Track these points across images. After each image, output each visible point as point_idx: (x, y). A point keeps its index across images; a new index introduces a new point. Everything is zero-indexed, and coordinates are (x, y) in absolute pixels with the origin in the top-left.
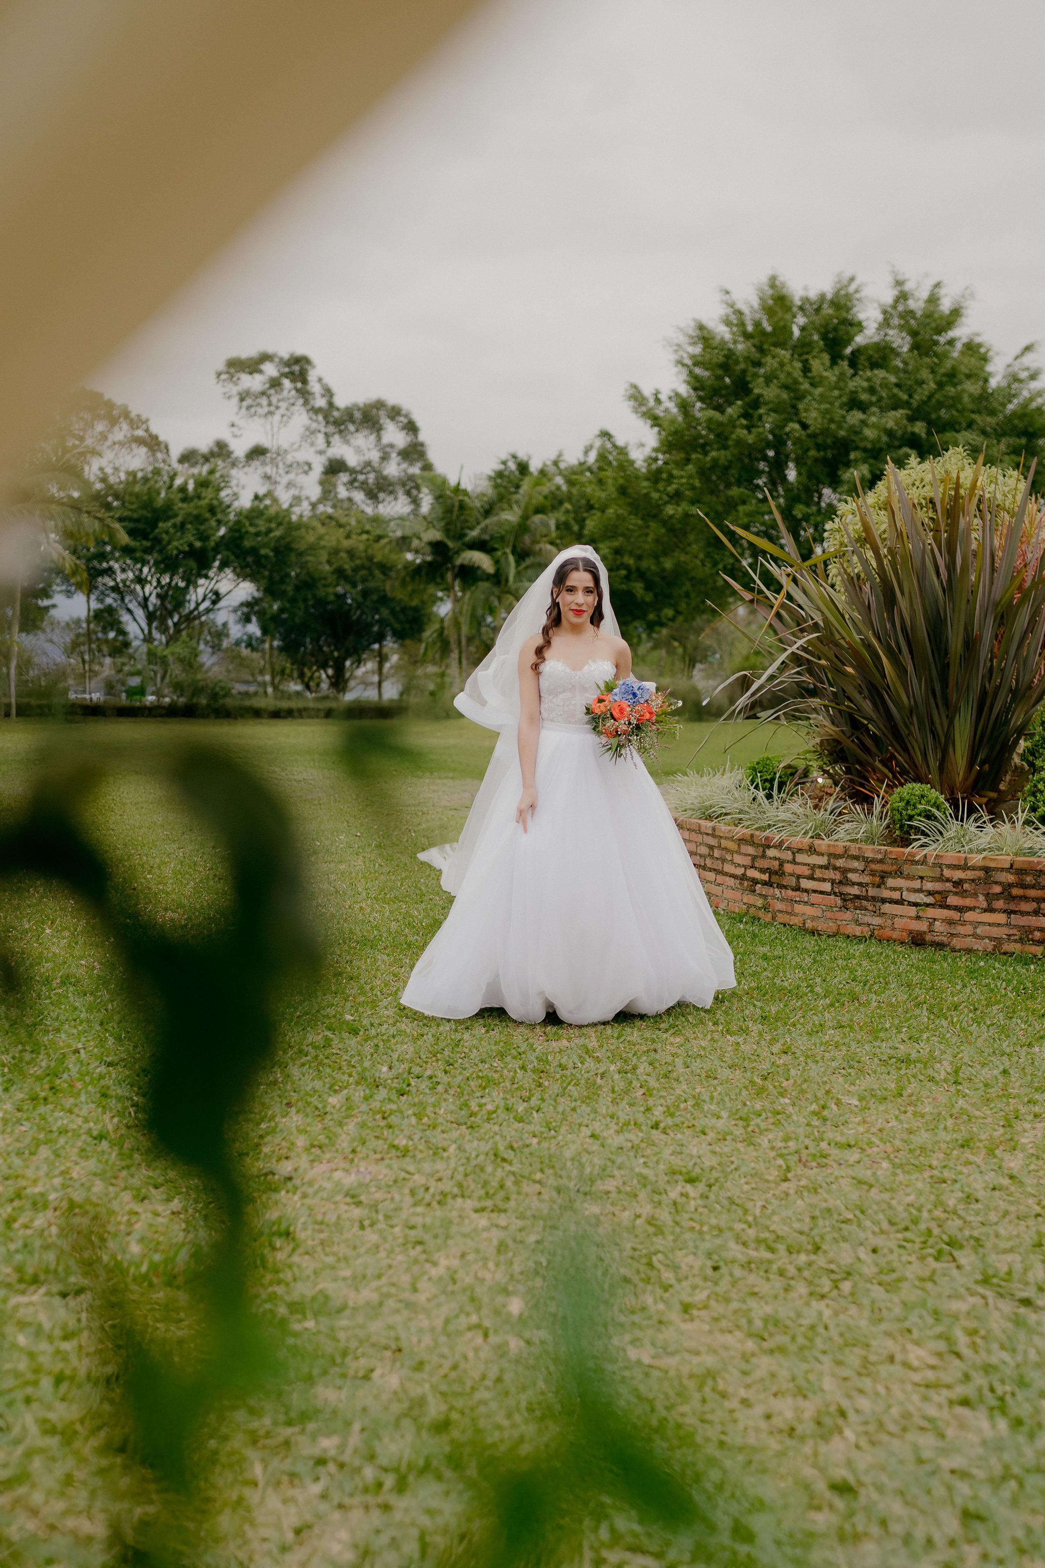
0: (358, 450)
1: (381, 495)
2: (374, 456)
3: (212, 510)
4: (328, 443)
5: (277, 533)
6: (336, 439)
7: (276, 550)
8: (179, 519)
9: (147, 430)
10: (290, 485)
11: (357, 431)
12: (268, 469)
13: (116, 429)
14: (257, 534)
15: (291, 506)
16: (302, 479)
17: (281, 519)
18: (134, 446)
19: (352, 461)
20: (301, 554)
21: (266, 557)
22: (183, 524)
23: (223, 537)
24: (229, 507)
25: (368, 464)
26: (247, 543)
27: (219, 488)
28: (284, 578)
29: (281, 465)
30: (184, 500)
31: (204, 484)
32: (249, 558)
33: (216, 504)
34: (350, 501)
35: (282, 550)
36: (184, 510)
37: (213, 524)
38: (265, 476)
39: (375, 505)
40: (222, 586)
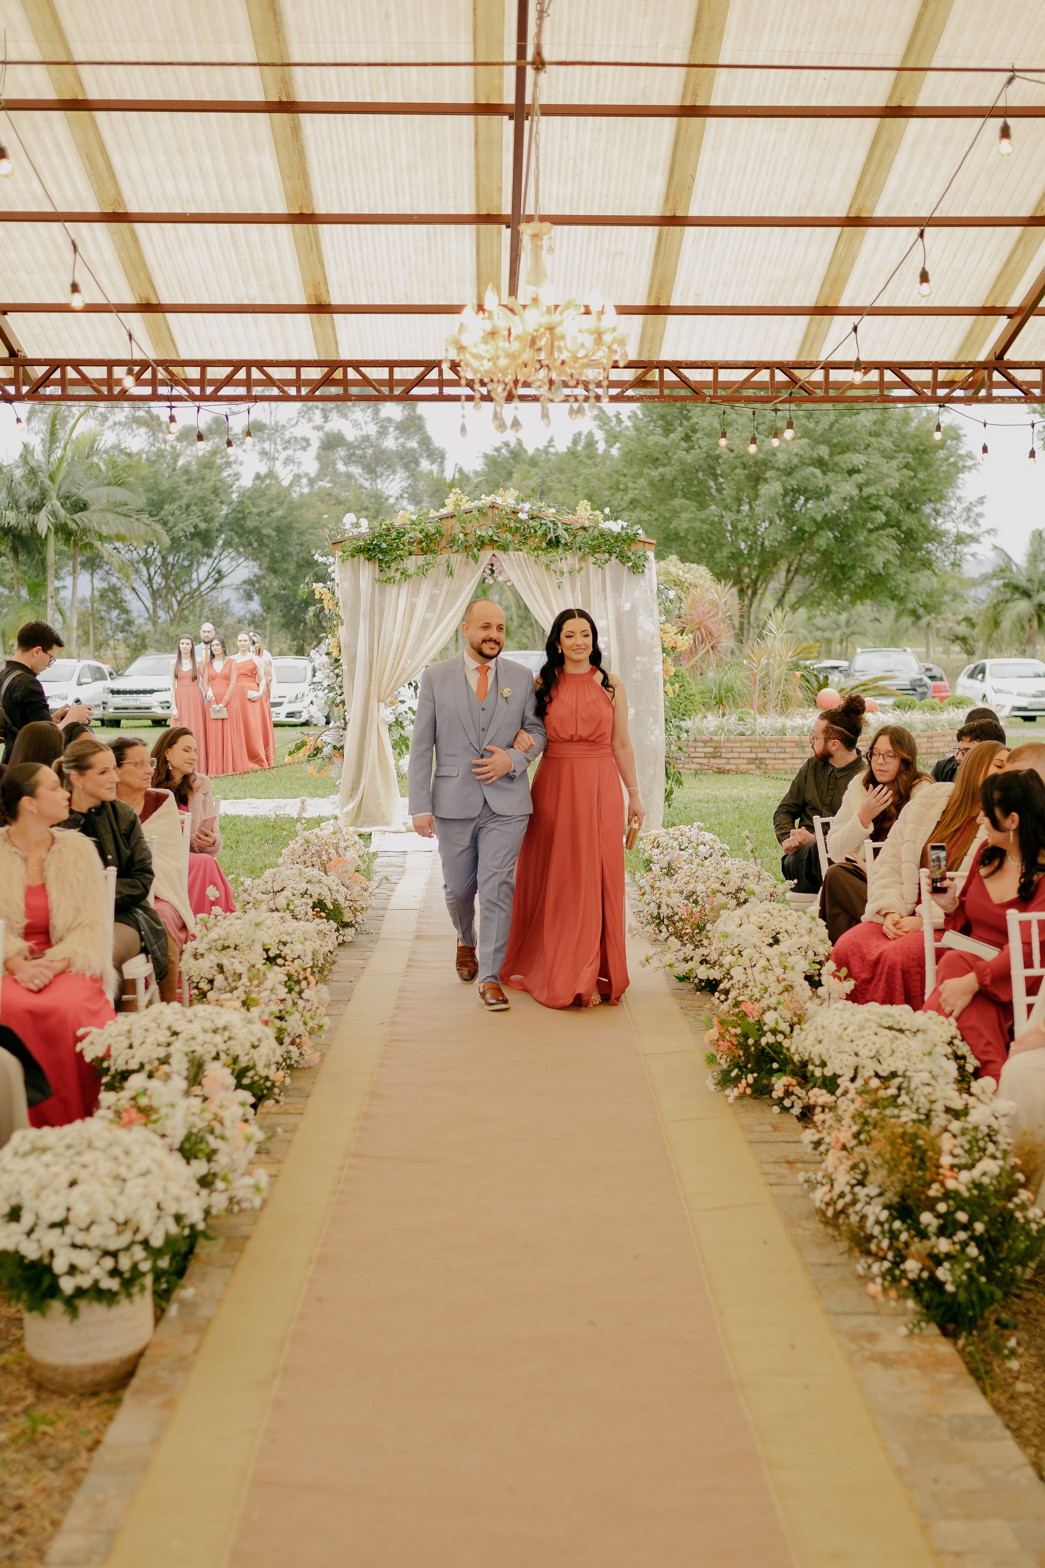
0: (356, 424)
2: (372, 430)
3: (215, 491)
4: (326, 418)
5: (280, 513)
6: (334, 415)
7: (278, 530)
8: (184, 502)
10: (288, 460)
12: (267, 446)
14: (260, 514)
15: (291, 485)
16: (300, 455)
17: (281, 498)
19: (351, 435)
20: (301, 533)
21: (268, 537)
22: (188, 506)
23: (227, 516)
24: (230, 486)
25: (366, 438)
26: (250, 524)
27: (221, 469)
28: (286, 556)
29: (279, 441)
30: (188, 482)
31: (207, 464)
32: (252, 538)
33: (219, 484)
34: (349, 476)
35: (283, 530)
36: (188, 492)
37: (217, 504)
38: (264, 453)
39: (374, 480)
40: (225, 565)
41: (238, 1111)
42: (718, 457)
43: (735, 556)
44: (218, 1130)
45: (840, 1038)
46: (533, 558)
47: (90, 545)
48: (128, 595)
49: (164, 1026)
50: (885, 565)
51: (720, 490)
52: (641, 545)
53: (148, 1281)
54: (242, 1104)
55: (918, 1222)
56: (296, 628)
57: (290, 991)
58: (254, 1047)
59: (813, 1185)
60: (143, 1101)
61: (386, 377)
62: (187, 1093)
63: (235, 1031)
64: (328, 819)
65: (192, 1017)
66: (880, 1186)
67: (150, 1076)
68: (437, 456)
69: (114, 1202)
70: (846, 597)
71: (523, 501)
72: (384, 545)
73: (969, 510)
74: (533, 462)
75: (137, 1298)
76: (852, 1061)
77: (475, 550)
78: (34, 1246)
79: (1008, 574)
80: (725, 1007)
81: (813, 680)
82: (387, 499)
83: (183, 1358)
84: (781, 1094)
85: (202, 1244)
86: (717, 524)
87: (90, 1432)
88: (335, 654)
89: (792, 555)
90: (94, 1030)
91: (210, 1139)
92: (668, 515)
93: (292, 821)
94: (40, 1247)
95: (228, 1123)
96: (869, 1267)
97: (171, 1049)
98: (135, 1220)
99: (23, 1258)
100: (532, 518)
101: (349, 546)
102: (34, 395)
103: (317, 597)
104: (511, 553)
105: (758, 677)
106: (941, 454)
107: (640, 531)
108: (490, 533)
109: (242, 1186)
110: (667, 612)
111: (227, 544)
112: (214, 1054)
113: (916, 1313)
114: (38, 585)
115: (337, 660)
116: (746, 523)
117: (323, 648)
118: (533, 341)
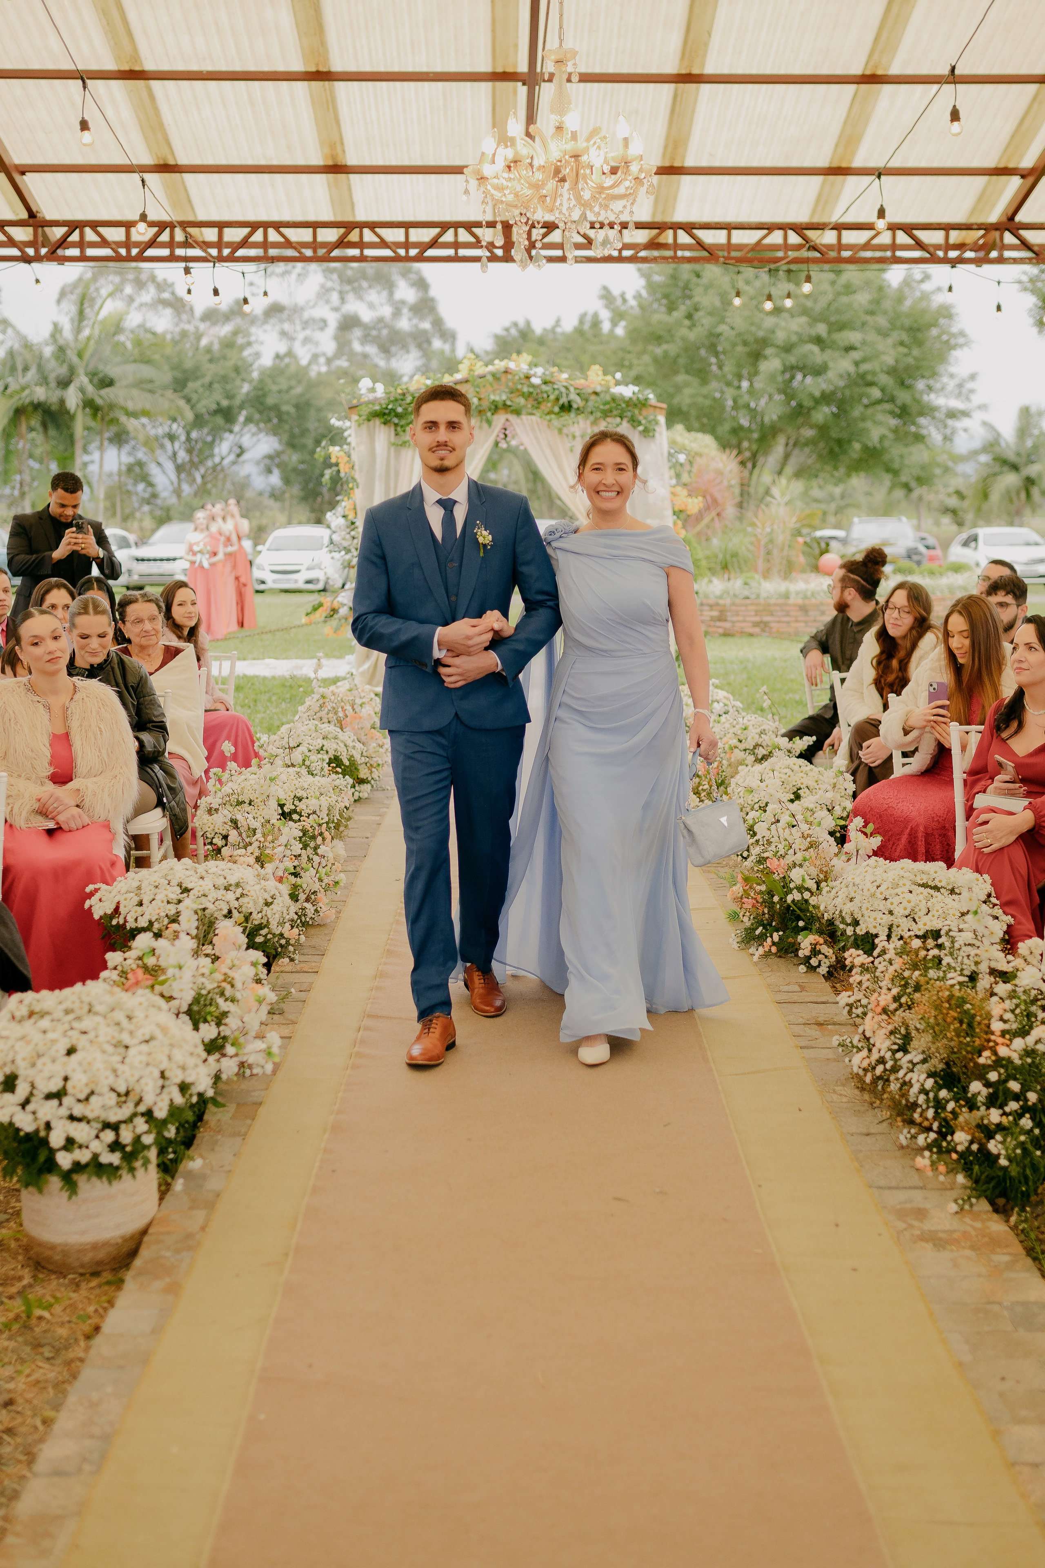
0: (371, 306)
1: (393, 349)
2: (386, 311)
3: (237, 370)
4: (343, 300)
5: (298, 390)
6: (350, 297)
7: (297, 406)
8: (207, 380)
9: (173, 293)
10: (306, 340)
11: (370, 287)
12: (286, 326)
13: (143, 292)
14: (280, 392)
15: (310, 364)
16: (319, 336)
17: (300, 375)
18: (161, 308)
19: (366, 316)
20: (319, 410)
21: (288, 413)
22: (210, 385)
23: (247, 395)
24: (251, 365)
25: (381, 320)
26: (270, 401)
27: (242, 348)
28: (304, 431)
29: (298, 322)
30: (211, 361)
31: (229, 344)
32: (273, 415)
33: (240, 363)
34: (365, 356)
35: (302, 407)
36: (211, 371)
37: (238, 382)
38: (283, 334)
39: (388, 360)
40: (246, 439)
41: (250, 972)
42: (719, 335)
43: (737, 430)
44: (228, 993)
45: (873, 895)
46: (546, 423)
47: (116, 421)
48: (153, 469)
49: (174, 882)
50: (881, 439)
51: (721, 367)
52: (651, 410)
53: (153, 1154)
54: (254, 964)
55: (966, 1091)
56: (313, 499)
57: (305, 847)
58: (267, 904)
59: (848, 1049)
60: (151, 961)
61: (402, 239)
62: (196, 953)
63: (247, 888)
64: (344, 679)
65: (204, 874)
66: (924, 1052)
67: (158, 935)
68: (448, 335)
69: (115, 1071)
70: (842, 470)
71: (536, 366)
72: (400, 410)
73: (961, 386)
74: (542, 340)
75: (140, 1173)
76: (887, 919)
77: (489, 414)
78: (30, 1117)
79: (997, 449)
80: (748, 863)
81: (815, 546)
82: (401, 377)
83: (189, 1236)
84: (807, 952)
85: (211, 1111)
86: (718, 403)
87: (89, 1318)
88: (351, 516)
89: (790, 430)
91: (220, 1001)
92: (673, 388)
93: (309, 681)
94: (36, 1119)
95: (239, 985)
97: (181, 907)
98: (138, 1089)
99: (18, 1130)
100: (545, 383)
101: (365, 410)
102: (52, 256)
103: (333, 460)
104: (524, 417)
105: (763, 543)
106: (934, 332)
107: (651, 396)
108: (504, 397)
109: (253, 1051)
110: (678, 476)
111: (249, 420)
112: (225, 912)
113: (966, 1188)
114: (66, 459)
115: (353, 523)
116: (747, 398)
117: (339, 510)
118: (557, 171)
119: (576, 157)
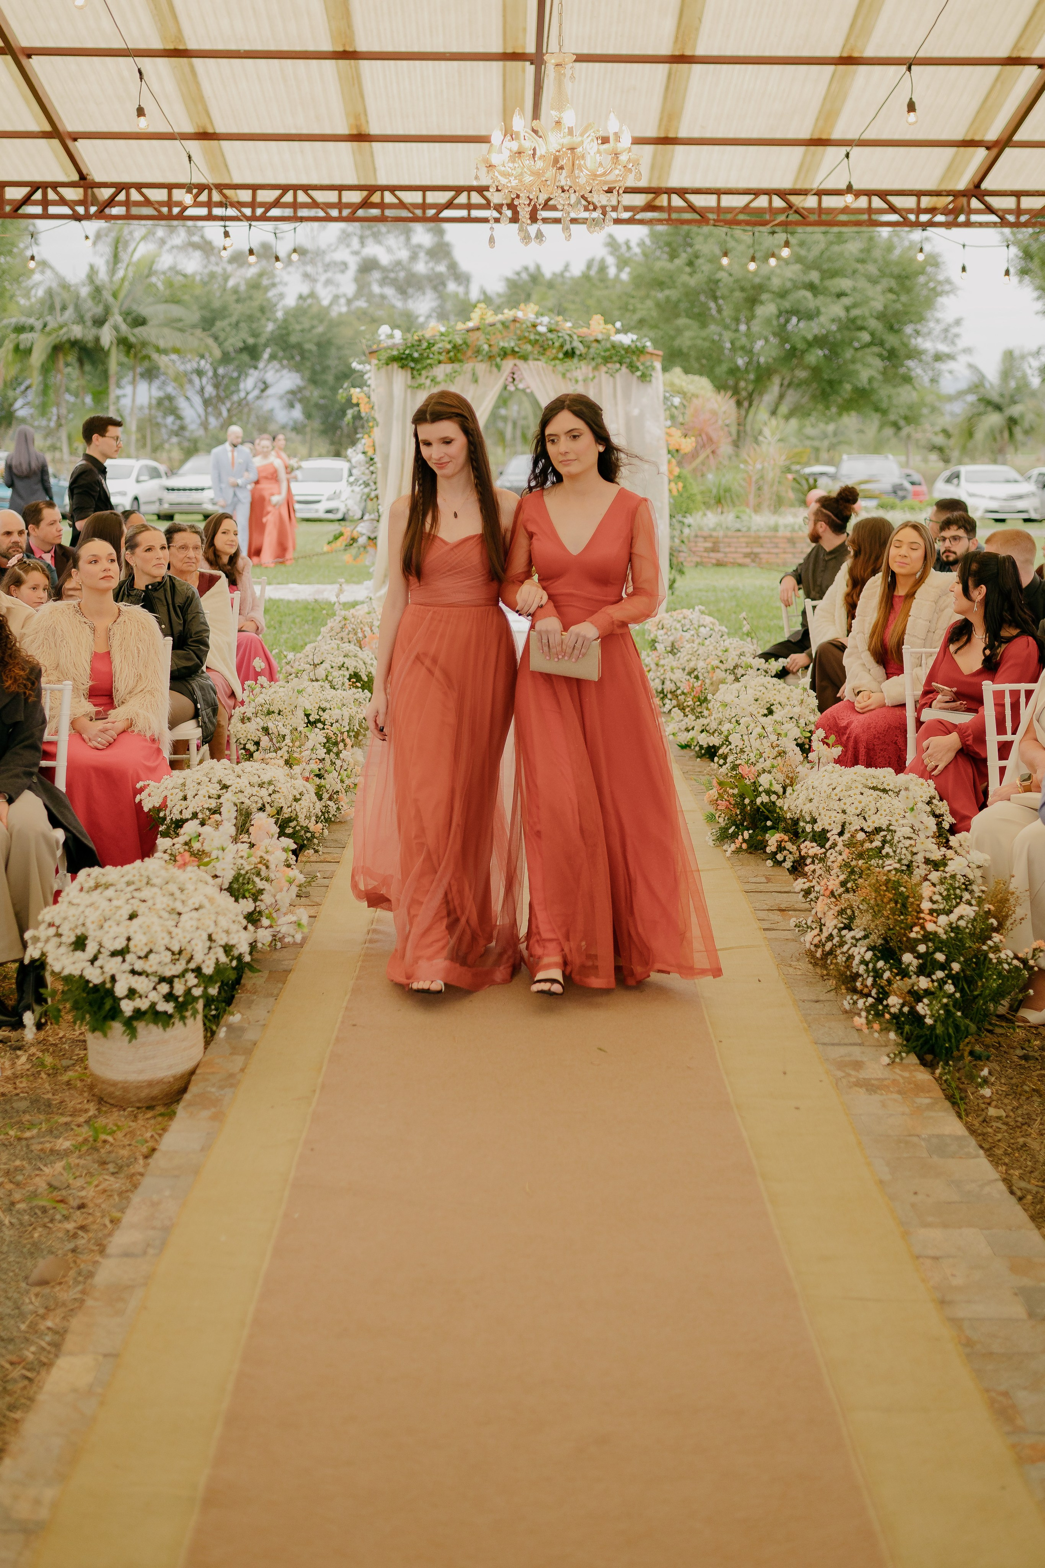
0: (389, 250)
1: (410, 291)
2: (404, 254)
3: (262, 310)
4: (362, 244)
5: (320, 329)
6: (370, 241)
7: (319, 345)
8: (234, 319)
9: (202, 237)
10: (328, 282)
11: (388, 232)
12: (309, 269)
13: (174, 235)
14: (302, 331)
15: (331, 304)
16: (339, 277)
17: (322, 315)
18: (190, 250)
19: (385, 259)
20: (339, 348)
21: (310, 351)
22: (237, 324)
23: (272, 332)
24: (275, 305)
25: (399, 263)
26: (293, 339)
27: (267, 289)
28: (325, 369)
29: (320, 264)
30: (238, 301)
31: (255, 285)
32: (295, 352)
33: (265, 304)
34: (383, 297)
35: (324, 345)
36: (237, 310)
37: (263, 321)
38: (306, 276)
39: (405, 300)
40: (270, 376)
41: (283, 856)
42: (718, 281)
43: (734, 371)
44: (263, 874)
45: (829, 797)
46: (551, 368)
47: (147, 357)
48: (182, 403)
49: (215, 780)
50: (871, 380)
51: (720, 311)
52: (648, 357)
53: (200, 1006)
54: (285, 850)
55: (900, 961)
56: (334, 433)
57: (329, 751)
58: (296, 800)
59: (803, 929)
60: (196, 846)
61: (420, 201)
62: (235, 840)
63: (279, 785)
64: (363, 603)
65: (241, 773)
66: (865, 930)
67: (203, 824)
68: (462, 278)
69: (170, 933)
70: (834, 410)
71: (542, 315)
72: (416, 355)
73: (946, 330)
74: (551, 285)
75: (189, 1020)
77: (499, 360)
78: (98, 972)
79: (982, 390)
80: (723, 770)
81: (804, 482)
82: (417, 317)
83: (232, 1076)
84: (774, 849)
85: (248, 974)
86: (717, 345)
87: (147, 1142)
88: (370, 453)
89: (785, 371)
90: (152, 783)
91: (257, 880)
92: (672, 333)
93: (331, 604)
94: (103, 973)
95: (272, 866)
96: (855, 1003)
97: (221, 800)
98: (188, 950)
99: (87, 982)
100: (551, 331)
101: (384, 355)
102: (100, 215)
103: (354, 401)
104: (531, 363)
105: (754, 479)
106: (922, 279)
107: (648, 344)
108: (512, 344)
109: (285, 925)
110: (672, 417)
111: (273, 357)
112: (260, 805)
113: (898, 1044)
114: (100, 393)
115: (372, 459)
116: (744, 341)
117: (360, 447)
118: (556, 160)
119: (572, 149)
